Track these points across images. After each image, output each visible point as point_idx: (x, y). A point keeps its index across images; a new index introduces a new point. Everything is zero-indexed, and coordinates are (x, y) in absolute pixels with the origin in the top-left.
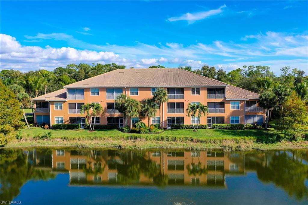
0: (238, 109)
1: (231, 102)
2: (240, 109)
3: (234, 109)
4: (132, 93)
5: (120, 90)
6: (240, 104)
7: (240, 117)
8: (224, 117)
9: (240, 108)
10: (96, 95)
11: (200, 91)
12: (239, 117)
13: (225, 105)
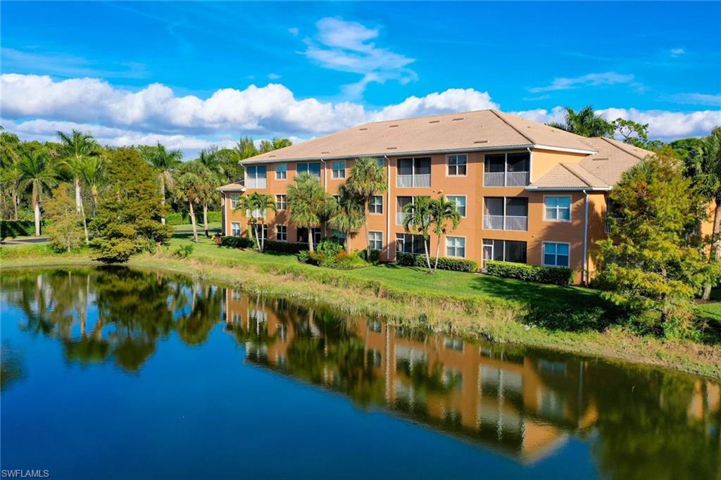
0: (565, 220)
1: (544, 196)
2: (570, 221)
3: (554, 220)
6: (571, 205)
7: (570, 247)
8: (526, 242)
9: (571, 217)
11: (467, 165)
12: (567, 245)
13: (529, 204)
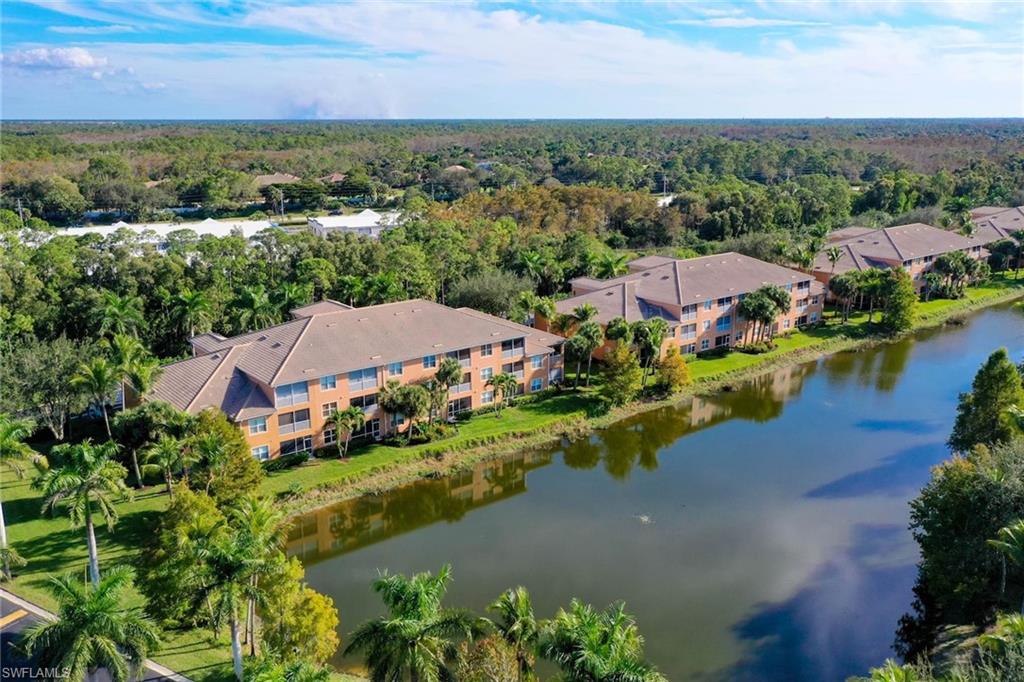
0: (539, 369)
1: (531, 358)
2: (542, 368)
3: (535, 370)
4: (392, 372)
5: (373, 372)
6: (542, 361)
8: (524, 383)
9: (542, 365)
10: (330, 389)
11: (492, 349)
12: (540, 379)
13: (525, 364)
